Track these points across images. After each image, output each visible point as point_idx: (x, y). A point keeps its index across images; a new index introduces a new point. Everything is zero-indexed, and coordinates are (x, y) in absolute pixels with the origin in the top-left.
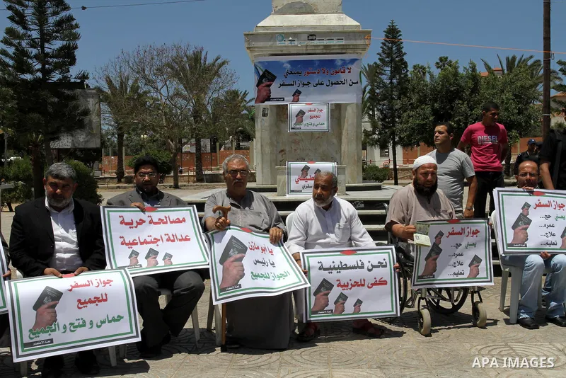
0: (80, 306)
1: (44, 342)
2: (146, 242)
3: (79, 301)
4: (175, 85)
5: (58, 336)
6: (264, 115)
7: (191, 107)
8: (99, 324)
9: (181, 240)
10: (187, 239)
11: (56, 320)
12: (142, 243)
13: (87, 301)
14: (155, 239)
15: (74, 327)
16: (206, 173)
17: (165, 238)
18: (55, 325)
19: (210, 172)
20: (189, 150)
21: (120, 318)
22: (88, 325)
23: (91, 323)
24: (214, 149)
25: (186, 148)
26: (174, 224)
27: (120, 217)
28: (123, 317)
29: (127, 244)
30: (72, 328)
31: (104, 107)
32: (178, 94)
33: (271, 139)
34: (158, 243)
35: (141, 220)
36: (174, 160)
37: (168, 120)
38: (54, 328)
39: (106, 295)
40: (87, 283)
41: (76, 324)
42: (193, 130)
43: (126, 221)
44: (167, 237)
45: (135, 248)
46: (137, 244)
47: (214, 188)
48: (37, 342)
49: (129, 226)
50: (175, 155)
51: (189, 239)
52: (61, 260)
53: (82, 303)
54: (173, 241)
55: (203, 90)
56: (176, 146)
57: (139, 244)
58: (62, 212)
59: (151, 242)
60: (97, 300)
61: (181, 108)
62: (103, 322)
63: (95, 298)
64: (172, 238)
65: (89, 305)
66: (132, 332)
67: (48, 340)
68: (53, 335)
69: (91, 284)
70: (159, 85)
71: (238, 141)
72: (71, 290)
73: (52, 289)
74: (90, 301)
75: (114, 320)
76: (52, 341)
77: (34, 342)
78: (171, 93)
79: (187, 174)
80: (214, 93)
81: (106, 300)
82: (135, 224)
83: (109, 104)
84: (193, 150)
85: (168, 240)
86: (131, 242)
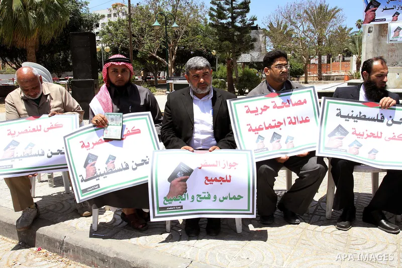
0: (207, 182)
1: (175, 208)
2: (271, 127)
3: (207, 178)
4: (307, 25)
5: (187, 204)
6: (369, 32)
7: (316, 36)
8: (222, 199)
9: (301, 122)
10: (307, 121)
11: (186, 192)
12: (267, 128)
13: (213, 179)
14: (278, 123)
15: (200, 198)
16: (324, 75)
17: (287, 121)
18: (185, 195)
19: (326, 75)
20: (314, 62)
21: (240, 197)
22: (212, 198)
23: (215, 197)
24: (329, 62)
25: (312, 61)
26: (296, 107)
27: (245, 107)
28: (242, 197)
29: (254, 131)
30: (198, 199)
31: (268, 39)
32: (309, 30)
33: (373, 49)
34: (281, 127)
35: (265, 106)
36: (305, 68)
37: (303, 44)
38: (184, 197)
39: (230, 177)
40: (215, 164)
41: (203, 196)
42: (317, 50)
43: (251, 110)
44: (289, 119)
45: (260, 133)
46: (262, 129)
47: (328, 83)
48: (169, 207)
49: (254, 114)
50: (306, 64)
51: (308, 121)
52: (198, 140)
53: (209, 180)
54: (294, 123)
55: (324, 26)
56: (307, 59)
57: (264, 129)
58: (203, 99)
59: (276, 126)
60: (222, 180)
61: (310, 37)
62: (224, 198)
63: (220, 178)
64: (293, 121)
65: (214, 182)
66: (249, 210)
67: (179, 206)
68: (183, 203)
69: (218, 165)
70: (299, 24)
71: (344, 56)
72: (200, 168)
73: (185, 165)
74: (216, 180)
75: (235, 198)
76: (182, 207)
77: (167, 207)
78: (305, 29)
79: (313, 76)
80: (331, 28)
81: (229, 181)
82: (260, 111)
83: (271, 37)
84: (317, 62)
85: (290, 123)
86: (257, 128)
